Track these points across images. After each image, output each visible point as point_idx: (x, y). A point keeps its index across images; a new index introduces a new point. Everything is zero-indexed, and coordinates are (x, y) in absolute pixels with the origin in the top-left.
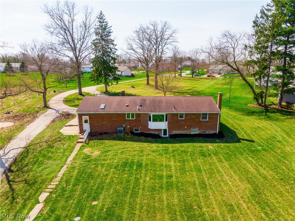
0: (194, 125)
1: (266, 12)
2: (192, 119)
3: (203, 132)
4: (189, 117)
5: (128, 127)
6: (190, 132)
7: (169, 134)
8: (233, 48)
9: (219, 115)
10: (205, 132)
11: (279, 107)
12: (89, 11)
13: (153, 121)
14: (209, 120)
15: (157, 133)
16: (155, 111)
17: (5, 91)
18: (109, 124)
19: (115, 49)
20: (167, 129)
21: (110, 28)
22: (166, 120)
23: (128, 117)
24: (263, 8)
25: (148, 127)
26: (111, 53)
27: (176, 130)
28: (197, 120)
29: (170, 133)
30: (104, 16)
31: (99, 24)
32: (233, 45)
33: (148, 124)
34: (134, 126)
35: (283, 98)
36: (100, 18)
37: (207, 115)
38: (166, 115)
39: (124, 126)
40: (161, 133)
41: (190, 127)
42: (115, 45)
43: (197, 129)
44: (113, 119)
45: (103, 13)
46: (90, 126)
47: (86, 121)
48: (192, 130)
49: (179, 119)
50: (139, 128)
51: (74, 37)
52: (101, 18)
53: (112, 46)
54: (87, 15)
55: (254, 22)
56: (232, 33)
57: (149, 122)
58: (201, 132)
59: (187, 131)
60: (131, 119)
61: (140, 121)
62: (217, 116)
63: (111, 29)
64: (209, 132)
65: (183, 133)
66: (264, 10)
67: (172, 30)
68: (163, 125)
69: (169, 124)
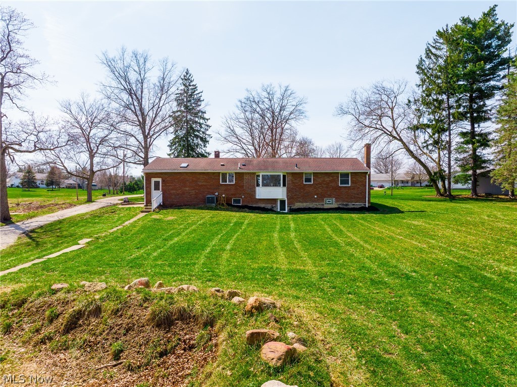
0: (329, 193)
1: (433, 50)
2: (325, 183)
3: (343, 205)
4: (320, 180)
5: (224, 196)
6: (323, 205)
7: (289, 208)
8: (390, 108)
9: (367, 176)
10: (347, 205)
11: (472, 196)
12: (169, 66)
13: (262, 186)
14: (353, 185)
15: (269, 206)
16: (266, 169)
17: (35, 142)
18: (193, 192)
19: (207, 126)
20: (285, 201)
21: (201, 94)
22: (284, 185)
23: (224, 180)
24: (429, 46)
25: (255, 196)
26: (200, 131)
27: (300, 202)
28: (333, 184)
29: (291, 207)
30: (191, 76)
31: (183, 87)
32: (390, 104)
33: (255, 191)
34: (232, 194)
35: (478, 183)
36: (185, 80)
37: (349, 178)
38: (284, 176)
39: (217, 194)
40: (276, 206)
41: (322, 197)
42: (207, 120)
43: (334, 199)
44: (200, 184)
45: (190, 72)
46: (163, 194)
47: (157, 188)
48: (326, 201)
49: (304, 183)
50: (241, 198)
51: (143, 103)
52: (187, 79)
53: (202, 121)
54: (166, 74)
55: (418, 67)
56: (387, 85)
57: (257, 188)
58: (340, 204)
59: (317, 204)
60: (228, 183)
61: (243, 186)
62: (364, 178)
63: (201, 96)
64: (353, 205)
65: (311, 207)
66: (431, 48)
67: (298, 99)
68: (279, 193)
69: (288, 191)
